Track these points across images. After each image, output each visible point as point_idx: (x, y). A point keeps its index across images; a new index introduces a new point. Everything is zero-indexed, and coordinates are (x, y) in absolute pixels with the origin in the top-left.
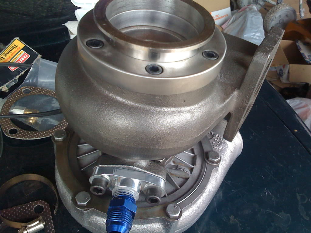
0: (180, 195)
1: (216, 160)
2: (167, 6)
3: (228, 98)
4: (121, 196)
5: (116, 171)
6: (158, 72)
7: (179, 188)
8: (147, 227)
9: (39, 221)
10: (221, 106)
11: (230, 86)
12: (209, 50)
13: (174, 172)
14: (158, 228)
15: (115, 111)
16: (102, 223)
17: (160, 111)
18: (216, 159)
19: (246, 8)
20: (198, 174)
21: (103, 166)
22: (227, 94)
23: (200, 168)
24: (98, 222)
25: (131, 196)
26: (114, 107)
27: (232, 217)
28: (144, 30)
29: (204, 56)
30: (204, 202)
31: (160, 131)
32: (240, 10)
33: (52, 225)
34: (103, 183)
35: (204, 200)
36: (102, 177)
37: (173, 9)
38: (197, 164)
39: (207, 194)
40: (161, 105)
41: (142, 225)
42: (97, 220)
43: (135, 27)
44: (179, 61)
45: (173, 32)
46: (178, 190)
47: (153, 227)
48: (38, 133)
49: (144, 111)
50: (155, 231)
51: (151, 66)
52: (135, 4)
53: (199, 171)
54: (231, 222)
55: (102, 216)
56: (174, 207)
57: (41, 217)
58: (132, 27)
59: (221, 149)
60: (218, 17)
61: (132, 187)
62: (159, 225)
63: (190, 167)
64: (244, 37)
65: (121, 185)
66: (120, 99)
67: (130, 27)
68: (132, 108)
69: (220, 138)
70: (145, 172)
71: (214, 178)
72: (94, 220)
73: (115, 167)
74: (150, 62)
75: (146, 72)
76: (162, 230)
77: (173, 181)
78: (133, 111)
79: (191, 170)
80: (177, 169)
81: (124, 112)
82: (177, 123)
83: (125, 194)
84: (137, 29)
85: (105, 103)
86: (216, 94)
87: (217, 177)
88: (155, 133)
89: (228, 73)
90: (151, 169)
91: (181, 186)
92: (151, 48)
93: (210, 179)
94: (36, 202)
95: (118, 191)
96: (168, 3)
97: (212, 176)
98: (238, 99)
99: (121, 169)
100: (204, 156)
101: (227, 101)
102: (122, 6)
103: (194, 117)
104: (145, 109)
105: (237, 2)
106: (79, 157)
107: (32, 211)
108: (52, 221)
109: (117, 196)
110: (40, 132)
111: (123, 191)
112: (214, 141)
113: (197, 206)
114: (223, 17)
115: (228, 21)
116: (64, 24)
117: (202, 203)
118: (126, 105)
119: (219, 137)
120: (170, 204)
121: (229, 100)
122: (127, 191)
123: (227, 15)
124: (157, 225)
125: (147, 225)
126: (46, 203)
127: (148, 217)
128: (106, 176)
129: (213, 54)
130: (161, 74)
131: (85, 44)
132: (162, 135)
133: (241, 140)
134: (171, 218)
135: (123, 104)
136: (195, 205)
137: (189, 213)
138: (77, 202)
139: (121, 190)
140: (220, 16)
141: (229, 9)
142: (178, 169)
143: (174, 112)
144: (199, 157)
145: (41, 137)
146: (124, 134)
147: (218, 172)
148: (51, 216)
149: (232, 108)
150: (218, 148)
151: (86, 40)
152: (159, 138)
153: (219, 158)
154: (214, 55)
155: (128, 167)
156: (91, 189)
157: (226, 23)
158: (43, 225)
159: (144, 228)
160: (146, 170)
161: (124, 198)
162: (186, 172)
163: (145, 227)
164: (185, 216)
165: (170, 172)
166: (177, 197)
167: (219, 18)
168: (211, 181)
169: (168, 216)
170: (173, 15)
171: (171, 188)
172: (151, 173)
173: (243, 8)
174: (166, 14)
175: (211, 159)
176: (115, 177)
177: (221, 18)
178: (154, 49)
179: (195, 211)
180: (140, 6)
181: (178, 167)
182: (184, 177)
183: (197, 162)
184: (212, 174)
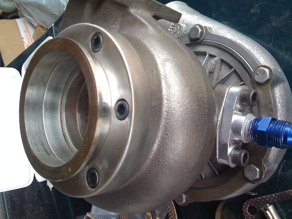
0: (241, 67)
1: (200, 30)
2: (37, 93)
3: (139, 20)
4: (253, 134)
5: (223, 140)
6: (126, 105)
7: (233, 69)
8: (280, 102)
9: (267, 211)
10: (150, 27)
11: (125, 18)
12: (90, 44)
13: (215, 76)
14: (279, 91)
15: (170, 151)
16: (276, 150)
17: (167, 100)
18: (198, 30)
19: (16, 3)
20: (217, 49)
21: (217, 154)
22: (135, 21)
23: (209, 47)
24: (275, 154)
25: (252, 123)
26: (165, 152)
27: (252, 11)
28: (66, 117)
29: (98, 50)
30: (246, 41)
31: (190, 99)
32: (19, 9)
33: (269, 196)
34: (238, 153)
35: (244, 41)
36: (230, 154)
37: (40, 86)
38: (204, 51)
39: (237, 38)
40: (160, 98)
41: (278, 108)
42: (273, 156)
43: (64, 128)
44: (108, 80)
45: (66, 85)
46: (237, 70)
47: (279, 96)
48: (170, 214)
49: (168, 118)
50: (283, 94)
51: (118, 113)
52: (38, 130)
53: (212, 48)
54: (258, 11)
55: (270, 151)
56: (258, 74)
57: (262, 209)
58: (64, 132)
59: (185, 25)
60: (26, 31)
61: (242, 122)
62: (276, 90)
63: (209, 58)
64: (45, 4)
65: (240, 135)
66: (156, 146)
67: (64, 134)
68: (165, 132)
69: (173, 26)
70: (223, 109)
71: (219, 31)
72: (273, 159)
73: (219, 141)
74: (112, 115)
75: (127, 119)
76: (281, 87)
77: (226, 76)
78: (169, 130)
79: (212, 56)
80: (212, 73)
81: (170, 141)
82: (178, 78)
83: (250, 129)
84: (65, 126)
85: (160, 162)
86: (138, 34)
87: (217, 28)
88: (192, 104)
89: (109, 20)
90: (219, 102)
91: (231, 67)
92: (98, 116)
93: (220, 35)
94: (244, 214)
95: (246, 137)
96: (33, 92)
97: (217, 33)
98: (139, 8)
99: (221, 134)
100: (195, 43)
101: (144, 21)
102: (41, 145)
103: (170, 59)
104: (166, 117)
105: (10, 12)
106: (203, 177)
107: (254, 217)
108: (264, 197)
109: (253, 138)
110: (169, 211)
111: (247, 132)
112: (176, 32)
113: (252, 49)
114: (26, 25)
115: (30, 20)
116: (51, 189)
117: (248, 43)
118: (162, 139)
119: (172, 28)
120: (254, 79)
121: (142, 19)
122: (247, 128)
123: (24, 22)
124: (276, 92)
125: (277, 103)
126: (245, 203)
127: (270, 102)
128: (230, 150)
129: (95, 39)
130: (128, 101)
131: (94, 189)
132: (193, 95)
133: (172, 4)
134: (271, 78)
135: (161, 143)
136: (252, 51)
137: (260, 57)
138: (256, 178)
139: (246, 134)
140: (25, 29)
141: (18, 20)
142: (213, 71)
143: (166, 83)
144: (196, 49)
145: (174, 210)
146: (194, 139)
147: (212, 27)
148: (260, 198)
149: (148, 15)
150: (184, 29)
151: (89, 188)
152: (197, 98)
153: (198, 26)
154: (95, 37)
155: (219, 127)
156: (244, 166)
157: (32, 23)
158: (269, 206)
159: (281, 106)
160: (221, 107)
161: (254, 131)
162: (215, 63)
163: (279, 105)
164: (265, 61)
165: (216, 79)
166: (244, 71)
167: (28, 30)
168: (222, 34)
169: (268, 81)
170: (47, 86)
171: (234, 78)
172: (224, 102)
173: (16, 6)
174: (47, 94)
175: (199, 36)
176: (230, 141)
177: (27, 28)
178: (98, 113)
179: (258, 51)
180: (40, 125)
181: (211, 71)
182: (220, 64)
183: (203, 51)
184: (215, 34)
